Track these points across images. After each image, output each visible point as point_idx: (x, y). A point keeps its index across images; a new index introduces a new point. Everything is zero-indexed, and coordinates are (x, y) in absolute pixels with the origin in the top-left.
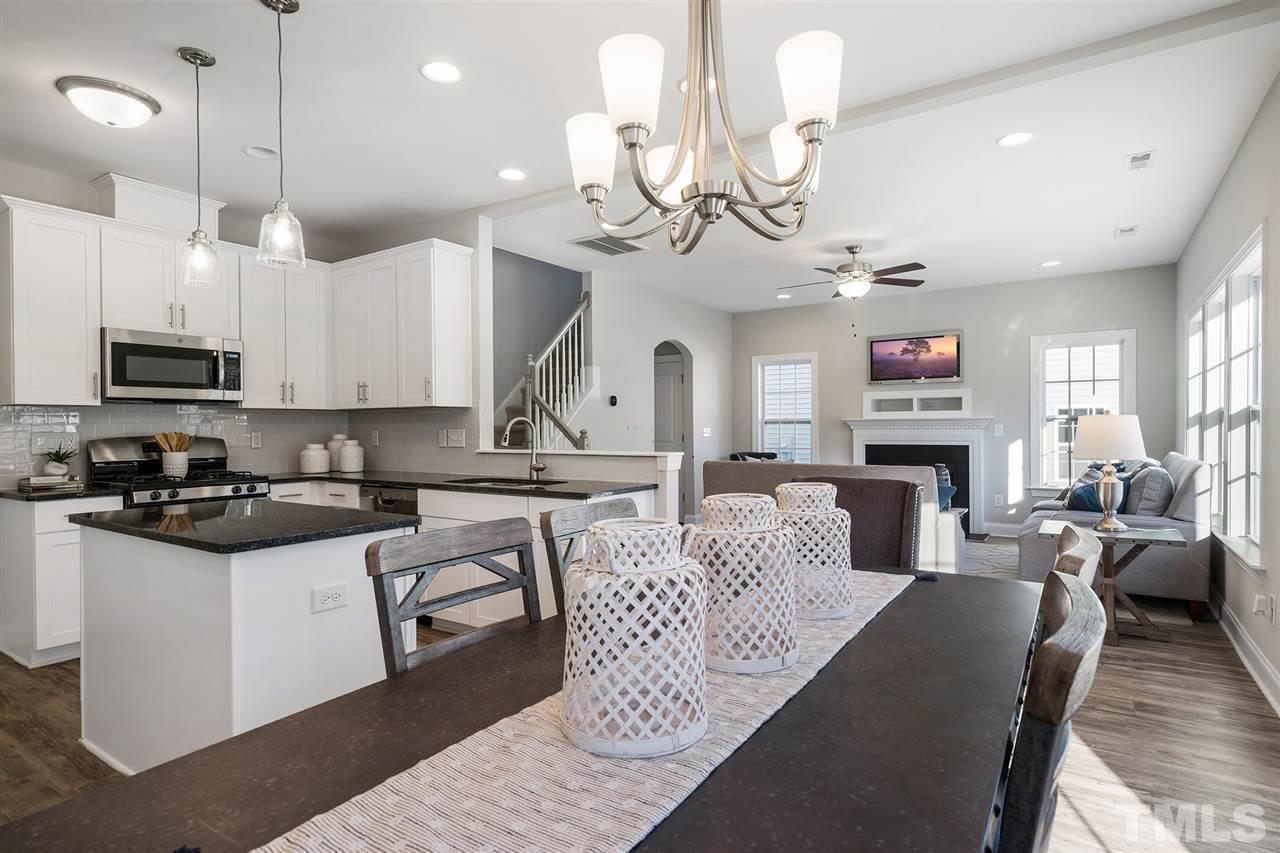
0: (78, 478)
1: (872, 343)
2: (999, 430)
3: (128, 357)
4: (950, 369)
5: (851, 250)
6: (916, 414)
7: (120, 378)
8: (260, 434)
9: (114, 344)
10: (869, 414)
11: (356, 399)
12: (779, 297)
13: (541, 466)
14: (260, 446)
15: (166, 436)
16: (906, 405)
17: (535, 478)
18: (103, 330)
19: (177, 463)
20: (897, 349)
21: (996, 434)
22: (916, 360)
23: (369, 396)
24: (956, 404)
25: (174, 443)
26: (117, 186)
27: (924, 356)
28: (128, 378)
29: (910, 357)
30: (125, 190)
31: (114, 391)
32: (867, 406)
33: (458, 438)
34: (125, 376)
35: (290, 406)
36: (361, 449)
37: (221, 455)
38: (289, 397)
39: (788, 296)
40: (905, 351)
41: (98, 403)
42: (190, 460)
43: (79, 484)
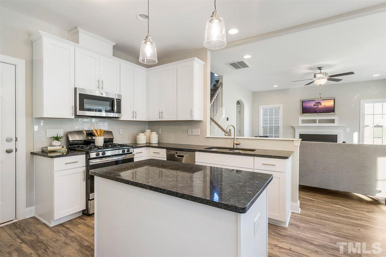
0: (65, 147)
1: (302, 101)
2: (348, 130)
3: (84, 99)
4: (331, 110)
5: (320, 68)
6: (317, 124)
7: (82, 108)
8: (122, 129)
9: (80, 94)
10: (301, 124)
11: (159, 117)
12: (274, 86)
13: (238, 143)
14: (122, 134)
15: (96, 131)
16: (314, 121)
17: (235, 148)
18: (75, 89)
19: (99, 141)
20: (312, 104)
21: (347, 131)
22: (317, 107)
23: (164, 116)
24: (333, 121)
25: (99, 133)
26: (80, 33)
27: (320, 106)
28: (85, 108)
29: (316, 107)
30: (83, 35)
31: (79, 113)
32: (300, 121)
33: (196, 131)
34: (84, 107)
35: (135, 119)
36: (157, 135)
37: (111, 137)
38: (134, 116)
39: (277, 86)
40: (314, 105)
41: (73, 117)
42: (104, 139)
43: (65, 150)
